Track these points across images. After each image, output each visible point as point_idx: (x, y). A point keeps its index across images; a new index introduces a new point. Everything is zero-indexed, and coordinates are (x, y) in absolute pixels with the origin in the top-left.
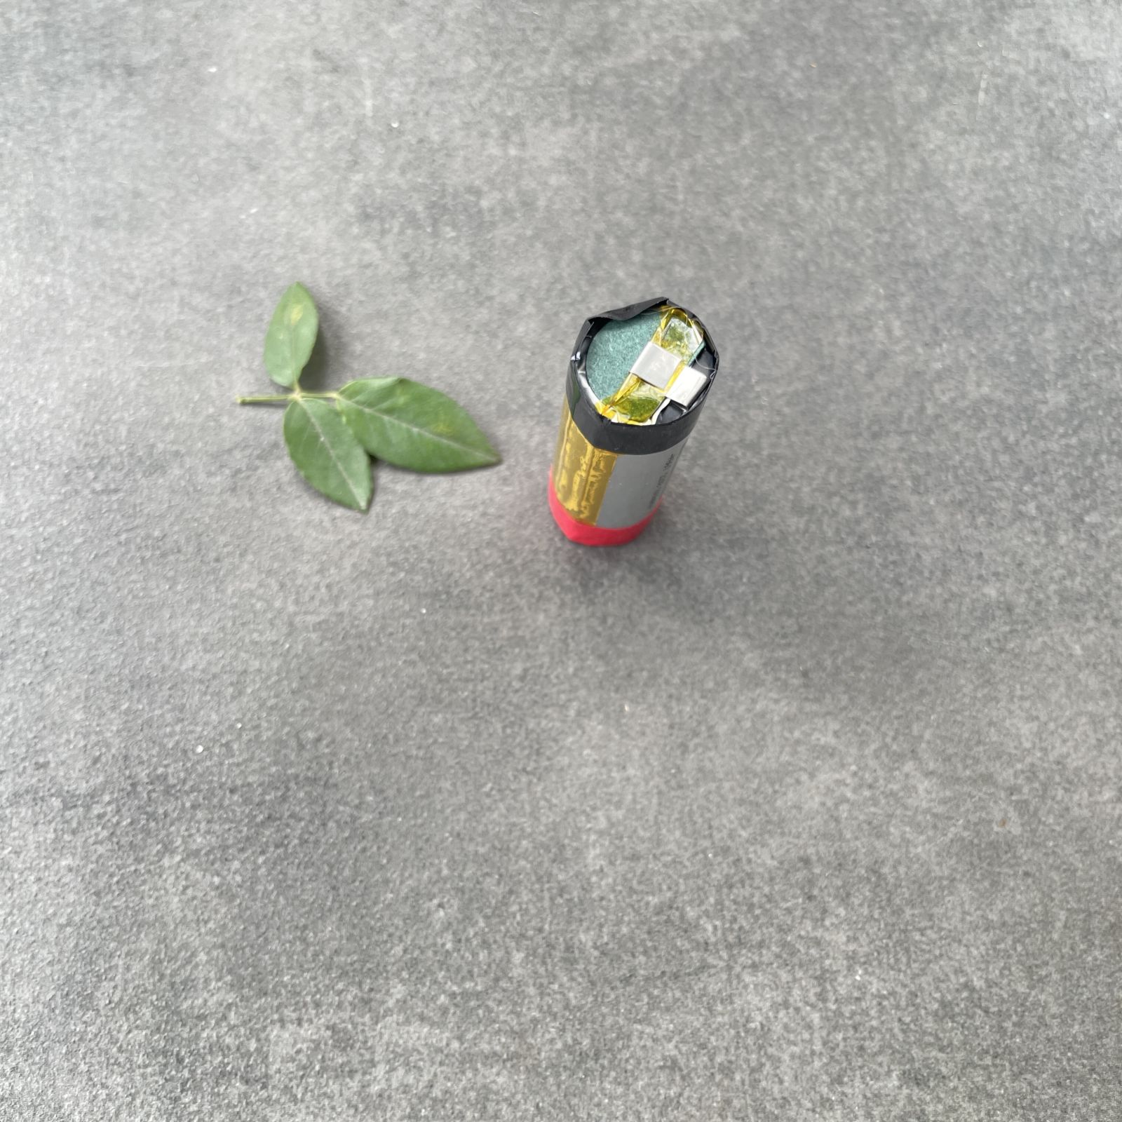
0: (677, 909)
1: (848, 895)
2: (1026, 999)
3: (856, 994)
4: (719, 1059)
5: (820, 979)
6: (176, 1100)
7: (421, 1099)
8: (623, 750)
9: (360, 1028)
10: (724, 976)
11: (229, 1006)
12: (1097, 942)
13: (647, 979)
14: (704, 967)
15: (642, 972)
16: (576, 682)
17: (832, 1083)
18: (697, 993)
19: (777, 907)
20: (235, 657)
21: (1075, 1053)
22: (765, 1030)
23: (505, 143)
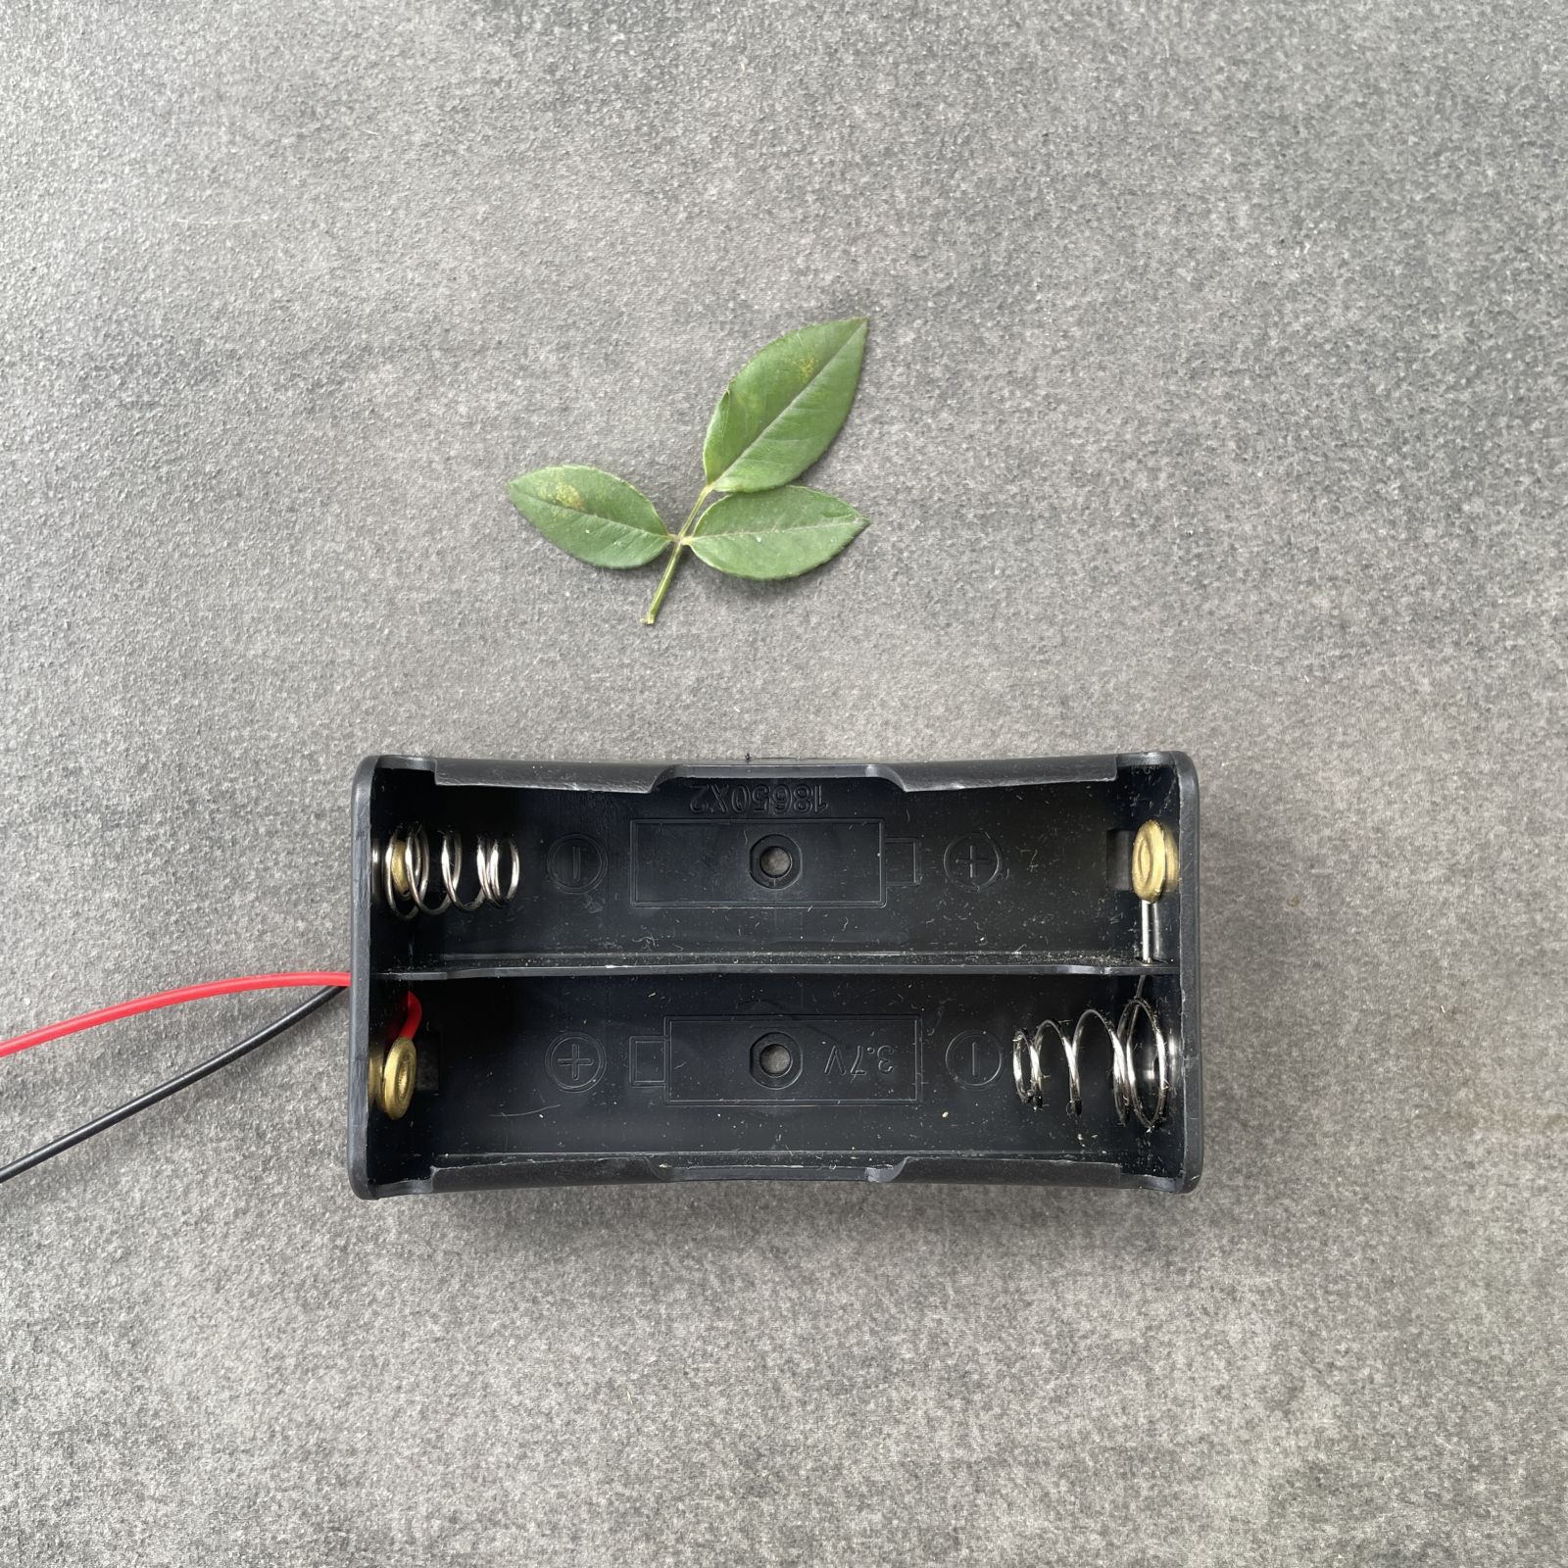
2: (1295, 1113)
6: (257, 1179)
12: (1392, 1051)
16: (765, 698)
20: (320, 642)
21: (1347, 1178)
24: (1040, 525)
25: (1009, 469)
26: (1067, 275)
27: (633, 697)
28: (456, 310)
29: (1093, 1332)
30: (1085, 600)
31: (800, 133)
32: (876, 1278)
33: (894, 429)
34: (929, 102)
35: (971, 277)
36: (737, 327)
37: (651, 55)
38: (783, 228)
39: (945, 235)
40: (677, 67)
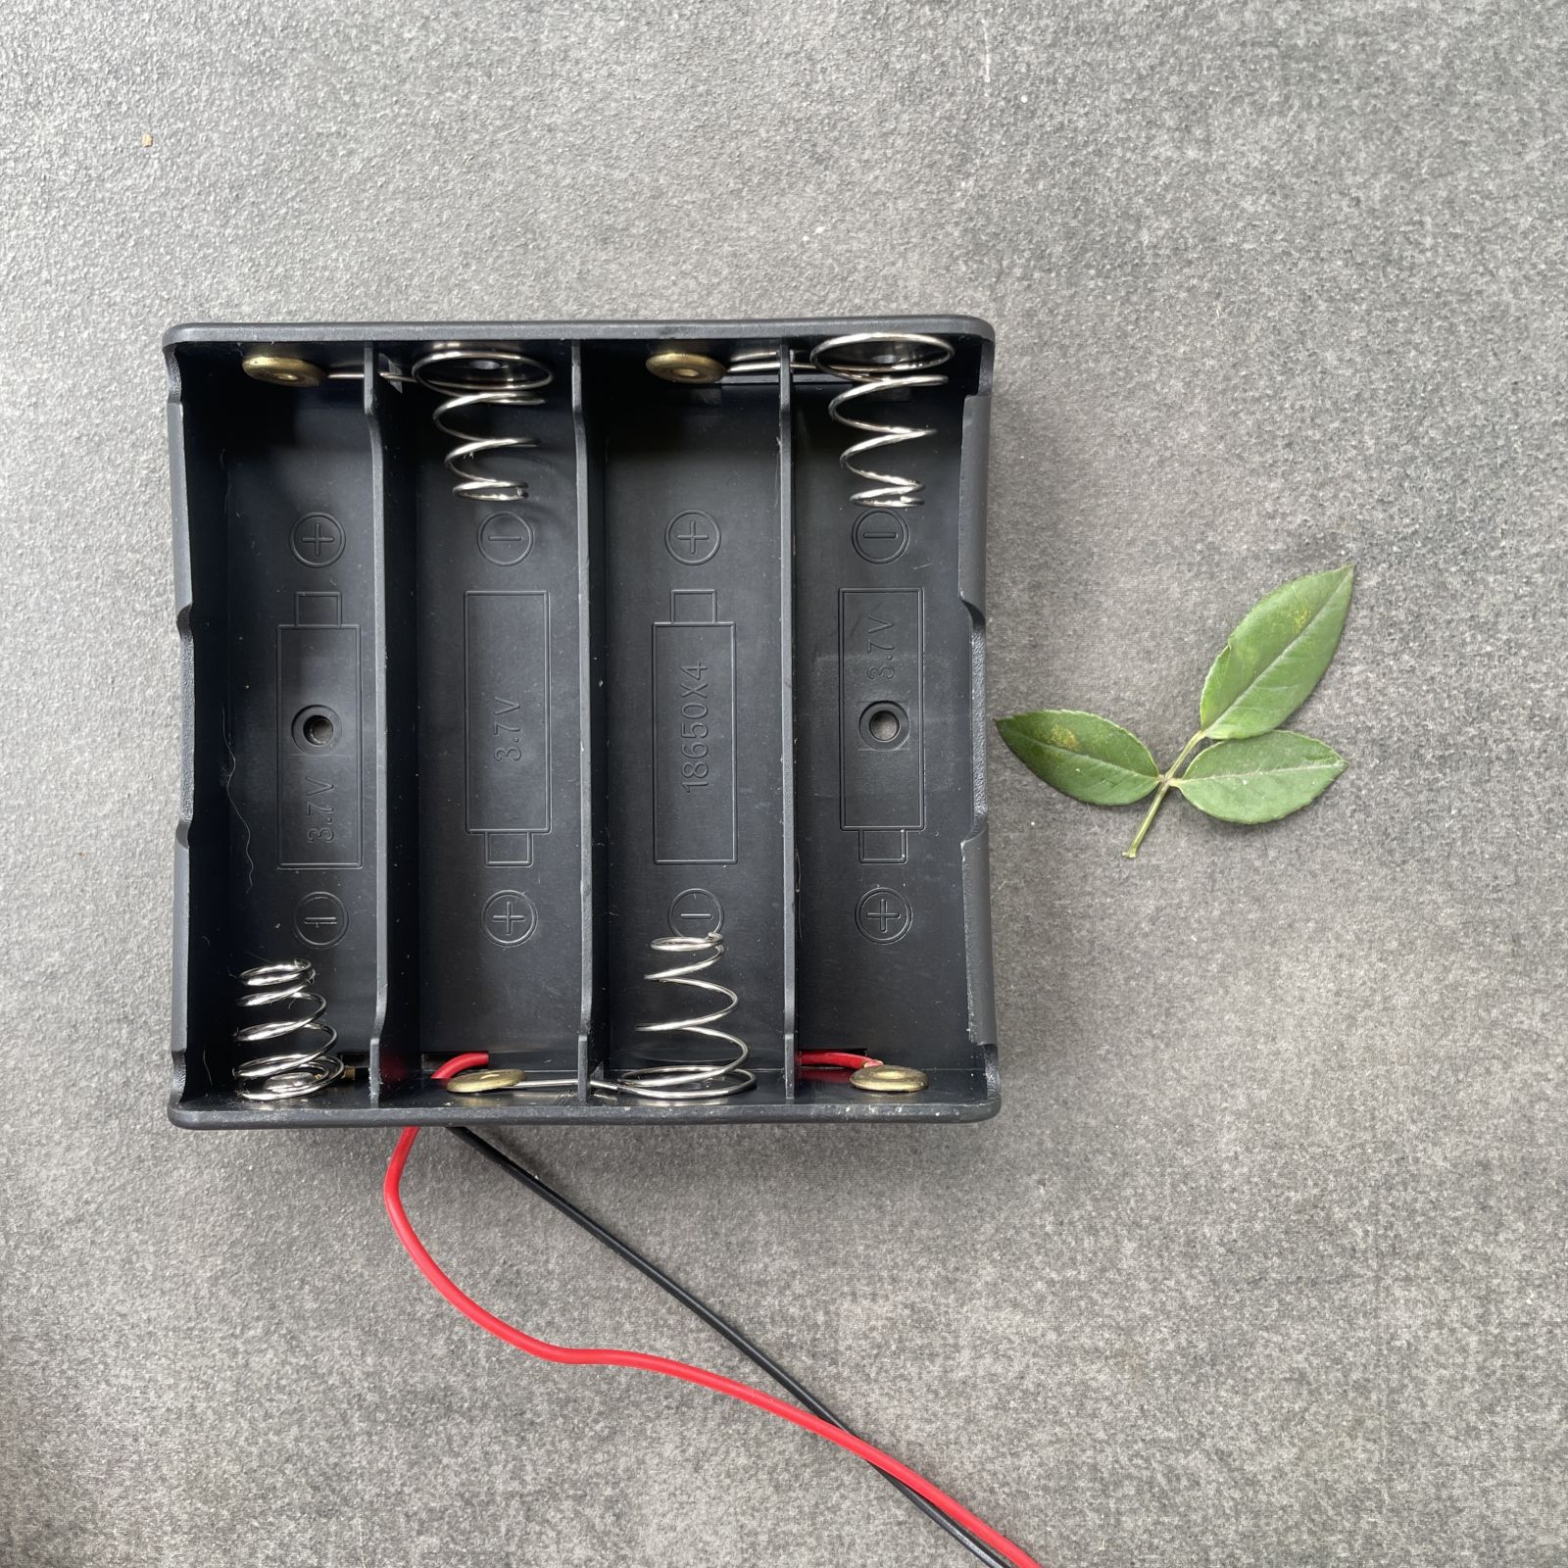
0: (1323, 1209)
1: (1531, 1208)
3: (1524, 1320)
4: (1355, 1376)
5: (1484, 1300)
7: (1010, 1390)
8: (1275, 1017)
9: (943, 1309)
10: (1371, 1287)
11: (794, 1273)
13: (1279, 1283)
14: (1348, 1275)
15: (1274, 1275)
16: (1223, 929)
17: (1482, 1411)
18: (1337, 1303)
19: (1443, 1216)
22: (1412, 1349)
23: (1183, 138)
24: (1497, 767)
25: (1468, 711)
26: (1531, 522)
27: (1093, 924)
29: (1519, 1538)
30: (1540, 842)
31: (1271, 378)
32: (1315, 1482)
33: (1355, 670)
34: (1400, 349)
35: (1436, 523)
36: (1204, 569)
37: (1128, 300)
38: (1252, 472)
39: (1411, 481)
40: (1153, 312)
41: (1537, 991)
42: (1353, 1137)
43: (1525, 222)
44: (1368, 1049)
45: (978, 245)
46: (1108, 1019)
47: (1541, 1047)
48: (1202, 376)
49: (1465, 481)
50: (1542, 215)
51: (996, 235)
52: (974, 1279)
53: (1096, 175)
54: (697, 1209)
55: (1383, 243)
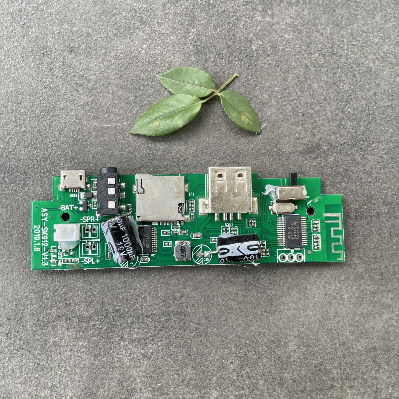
0: (323, 366)
1: (390, 361)
5: (376, 392)
8: (306, 304)
10: (340, 390)
13: (310, 391)
14: (332, 387)
15: (308, 388)
18: (329, 396)
19: (362, 365)
23: (264, 14)
24: (374, 218)
25: (364, 201)
26: (382, 138)
28: (187, 153)
30: (388, 242)
31: (297, 93)
34: (338, 83)
35: (351, 139)
36: (277, 157)
37: (249, 68)
38: (292, 124)
39: (343, 126)
40: (257, 72)
41: (389, 291)
42: (332, 341)
43: (376, 40)
44: (336, 312)
45: (198, 51)
46: (252, 307)
47: (391, 309)
48: (274, 93)
49: (360, 125)
50: (381, 37)
51: (204, 47)
52: (210, 396)
53: (236, 27)
54: (116, 379)
55: (331, 48)
